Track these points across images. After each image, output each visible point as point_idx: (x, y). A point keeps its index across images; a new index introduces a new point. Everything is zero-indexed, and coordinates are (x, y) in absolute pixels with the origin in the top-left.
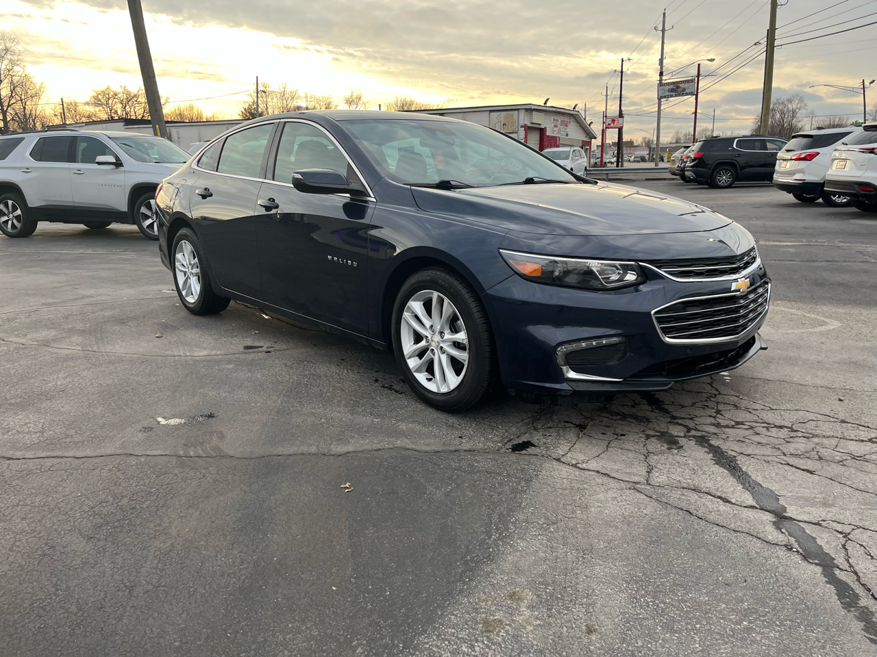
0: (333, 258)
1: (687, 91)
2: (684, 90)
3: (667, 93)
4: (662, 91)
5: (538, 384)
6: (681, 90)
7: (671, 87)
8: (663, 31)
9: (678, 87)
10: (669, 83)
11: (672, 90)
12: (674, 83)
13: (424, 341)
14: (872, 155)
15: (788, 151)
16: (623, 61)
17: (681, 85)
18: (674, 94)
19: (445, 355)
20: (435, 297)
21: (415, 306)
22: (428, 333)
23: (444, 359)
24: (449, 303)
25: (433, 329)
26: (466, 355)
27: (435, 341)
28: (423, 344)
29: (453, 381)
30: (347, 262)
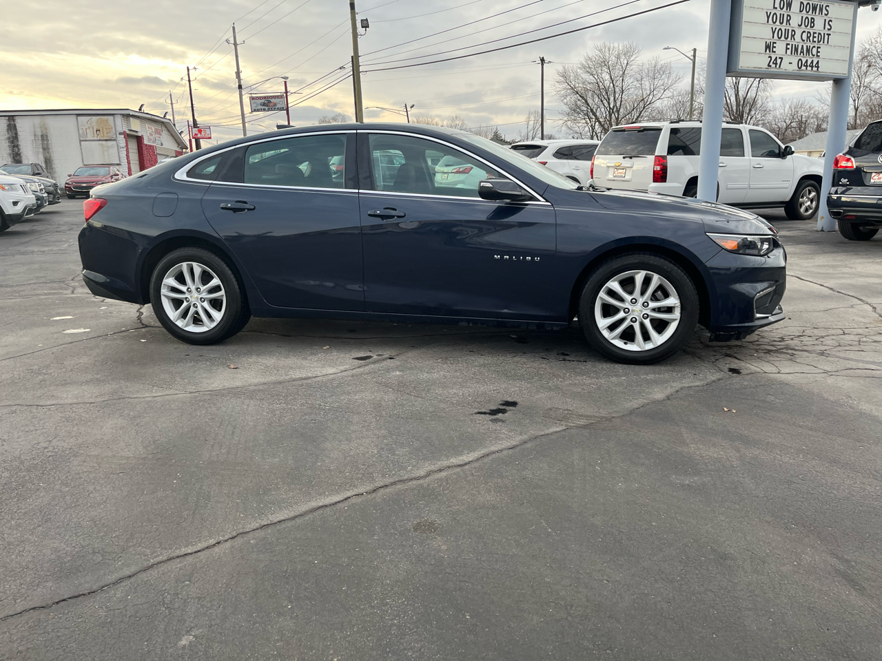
0: (502, 257)
1: (279, 106)
2: (275, 105)
3: (260, 107)
4: (255, 105)
5: (740, 325)
6: (272, 104)
7: (263, 101)
8: (235, 44)
9: (270, 102)
10: (260, 97)
11: (264, 104)
12: (265, 97)
13: (622, 312)
15: (447, 166)
16: (188, 70)
17: (272, 100)
18: (266, 108)
19: (648, 319)
20: (640, 276)
21: (614, 285)
22: (627, 305)
23: (647, 323)
24: (659, 278)
25: (634, 302)
26: (677, 314)
27: (637, 311)
28: (621, 315)
29: (659, 339)
30: (524, 258)
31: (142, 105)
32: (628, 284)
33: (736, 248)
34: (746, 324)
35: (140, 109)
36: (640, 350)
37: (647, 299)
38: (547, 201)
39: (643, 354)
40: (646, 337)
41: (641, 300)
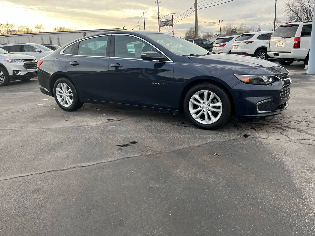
0: (154, 83)
1: (170, 24)
2: (169, 24)
3: (163, 25)
4: (162, 24)
5: (250, 116)
6: (167, 24)
7: (164, 22)
8: (158, 3)
9: (167, 23)
10: (164, 21)
11: (165, 24)
12: (165, 21)
13: (200, 107)
14: (246, 44)
15: (216, 43)
16: (144, 13)
17: (167, 22)
18: (166, 25)
19: (210, 111)
20: (206, 92)
21: (196, 96)
22: (202, 105)
23: (210, 112)
24: (213, 94)
25: (204, 103)
26: (221, 110)
27: (205, 107)
28: (199, 109)
29: (214, 120)
30: (162, 84)
31: (124, 27)
32: (202, 96)
33: (249, 81)
34: (253, 116)
35: (123, 28)
36: (206, 124)
37: (209, 102)
38: (172, 61)
39: (207, 126)
40: (209, 119)
41: (207, 103)
